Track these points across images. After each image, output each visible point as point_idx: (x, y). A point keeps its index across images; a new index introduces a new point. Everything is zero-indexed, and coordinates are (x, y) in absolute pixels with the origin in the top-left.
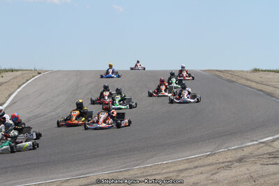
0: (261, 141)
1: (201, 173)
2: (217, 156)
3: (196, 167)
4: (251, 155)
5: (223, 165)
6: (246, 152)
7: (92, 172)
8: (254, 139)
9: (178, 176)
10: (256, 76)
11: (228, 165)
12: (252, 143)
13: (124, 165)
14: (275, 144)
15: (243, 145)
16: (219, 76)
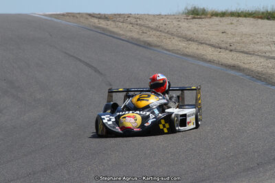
16: (104, 32)
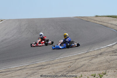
0: (107, 46)
2: (90, 53)
3: (82, 58)
4: (105, 52)
5: (94, 56)
6: (102, 51)
7: (38, 62)
8: (104, 45)
9: (75, 62)
11: (96, 56)
12: (103, 47)
13: (51, 58)
14: (114, 47)
15: (100, 48)
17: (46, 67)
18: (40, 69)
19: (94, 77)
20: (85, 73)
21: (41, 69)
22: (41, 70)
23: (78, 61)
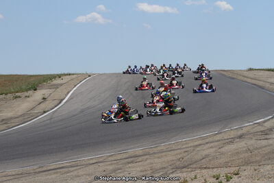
0: (256, 122)
1: (212, 147)
2: (223, 134)
3: (207, 143)
4: (248, 133)
5: (228, 141)
6: (245, 130)
8: (251, 121)
9: (194, 150)
10: (251, 74)
11: (232, 141)
12: (249, 124)
17: (140, 159)
18: (129, 163)
19: (217, 179)
20: (203, 171)
21: (132, 162)
22: (130, 165)
23: (198, 149)
